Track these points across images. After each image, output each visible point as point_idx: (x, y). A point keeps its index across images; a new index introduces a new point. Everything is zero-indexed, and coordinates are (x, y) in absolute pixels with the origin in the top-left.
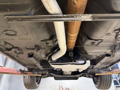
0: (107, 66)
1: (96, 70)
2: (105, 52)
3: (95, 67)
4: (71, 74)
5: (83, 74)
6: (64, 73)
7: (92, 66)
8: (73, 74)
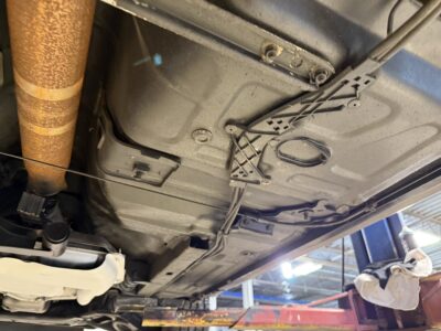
0: (199, 290)
1: (149, 301)
2: (192, 228)
3: (149, 288)
4: (41, 311)
5: (96, 316)
6: (7, 302)
7: (132, 285)
8: (53, 310)
